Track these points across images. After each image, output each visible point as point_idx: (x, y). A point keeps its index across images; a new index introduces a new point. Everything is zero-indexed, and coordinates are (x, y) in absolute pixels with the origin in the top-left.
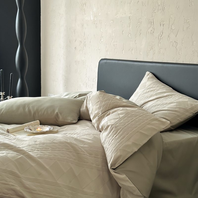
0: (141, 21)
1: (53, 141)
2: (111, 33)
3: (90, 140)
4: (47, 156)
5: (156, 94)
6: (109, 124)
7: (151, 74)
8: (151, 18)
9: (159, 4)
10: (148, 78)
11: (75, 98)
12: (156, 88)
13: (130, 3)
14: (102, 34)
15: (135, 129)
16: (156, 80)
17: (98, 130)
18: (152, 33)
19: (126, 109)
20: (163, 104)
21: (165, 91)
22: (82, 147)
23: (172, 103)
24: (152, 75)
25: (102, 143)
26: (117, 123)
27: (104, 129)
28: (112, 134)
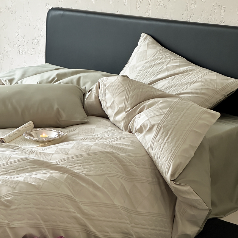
1: (90, 152)
3: (129, 146)
4: (94, 172)
5: (167, 70)
6: (153, 123)
7: (149, 37)
10: (148, 44)
12: (165, 59)
15: (188, 127)
16: (159, 47)
19: (167, 100)
20: (182, 84)
21: (178, 64)
23: (195, 82)
24: (151, 39)
25: (146, 149)
26: (165, 121)
27: (144, 129)
28: (162, 136)
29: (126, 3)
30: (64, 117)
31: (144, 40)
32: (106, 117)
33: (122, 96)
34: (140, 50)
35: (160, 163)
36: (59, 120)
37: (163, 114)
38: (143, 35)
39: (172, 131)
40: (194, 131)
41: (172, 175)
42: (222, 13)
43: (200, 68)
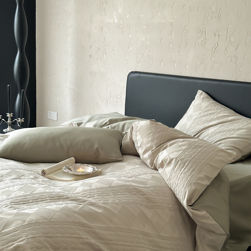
0: (188, 29)
2: (144, 40)
5: (218, 118)
7: (204, 93)
8: (202, 27)
9: (214, 10)
10: (203, 98)
12: (216, 110)
13: (172, 7)
14: (132, 41)
16: (212, 101)
18: (203, 44)
20: (230, 131)
21: (227, 114)
23: (241, 129)
24: (206, 94)
29: (187, 67)
31: (200, 96)
34: (196, 103)
38: (200, 92)
43: (245, 118)
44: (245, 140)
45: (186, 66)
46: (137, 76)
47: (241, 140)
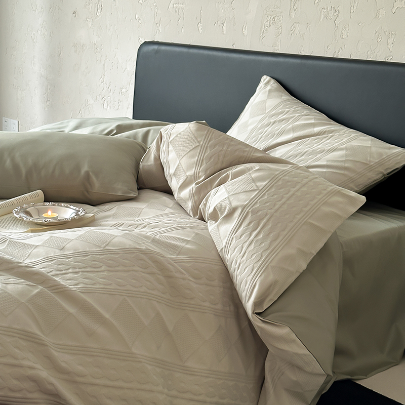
1: (107, 248)
3: (188, 242)
4: (102, 286)
5: (294, 129)
6: (234, 204)
7: (273, 81)
10: (270, 91)
11: (108, 134)
12: (291, 114)
15: (299, 217)
16: (286, 96)
17: (194, 216)
19: (269, 167)
20: (314, 153)
21: (313, 121)
22: (175, 260)
23: (335, 150)
24: (276, 84)
25: (219, 250)
26: (256, 202)
27: (220, 215)
28: (246, 229)
29: (245, 32)
30: (97, 187)
31: (266, 85)
32: (169, 192)
33: (193, 156)
34: (257, 101)
35: (238, 278)
36: (87, 191)
37: (256, 190)
39: (268, 221)
40: (311, 224)
41: (257, 304)
42: (389, 44)
43: (346, 129)
44: (342, 172)
45: (243, 30)
46: (154, 50)
47: (334, 171)
